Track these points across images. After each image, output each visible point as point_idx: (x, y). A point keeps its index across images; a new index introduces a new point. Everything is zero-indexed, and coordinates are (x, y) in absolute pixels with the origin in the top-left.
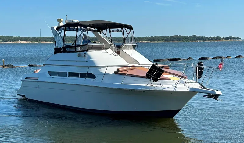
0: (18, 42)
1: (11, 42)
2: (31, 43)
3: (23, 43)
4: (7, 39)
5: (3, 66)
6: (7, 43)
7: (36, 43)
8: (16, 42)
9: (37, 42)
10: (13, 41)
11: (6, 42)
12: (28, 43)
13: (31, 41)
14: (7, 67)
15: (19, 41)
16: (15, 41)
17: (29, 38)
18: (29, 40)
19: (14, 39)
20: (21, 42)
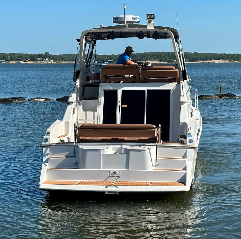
0: (211, 61)
1: (201, 62)
2: (228, 62)
3: (218, 62)
4: (196, 57)
5: (221, 96)
6: (196, 62)
7: (236, 62)
8: (208, 62)
9: (238, 61)
10: (204, 60)
11: (194, 61)
12: (225, 62)
13: (230, 60)
14: (226, 97)
15: (212, 60)
16: (206, 59)
17: (227, 55)
18: (226, 58)
19: (206, 57)
20: (214, 61)
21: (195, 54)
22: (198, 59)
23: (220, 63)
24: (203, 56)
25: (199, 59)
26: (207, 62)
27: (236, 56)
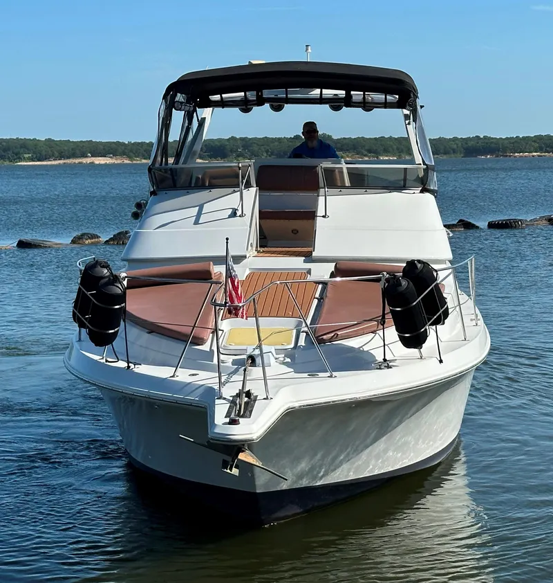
0: (84, 161)
1: (61, 162)
2: (127, 162)
3: (103, 162)
4: (49, 149)
6: (49, 163)
8: (77, 161)
10: (69, 158)
11: (43, 160)
12: (119, 162)
13: (130, 158)
15: (87, 157)
16: (74, 156)
18: (120, 151)
19: (72, 149)
20: (93, 158)
21: (47, 143)
22: (53, 155)
23: (106, 164)
24: (66, 148)
25: (57, 154)
26: (75, 163)
27: (145, 147)
